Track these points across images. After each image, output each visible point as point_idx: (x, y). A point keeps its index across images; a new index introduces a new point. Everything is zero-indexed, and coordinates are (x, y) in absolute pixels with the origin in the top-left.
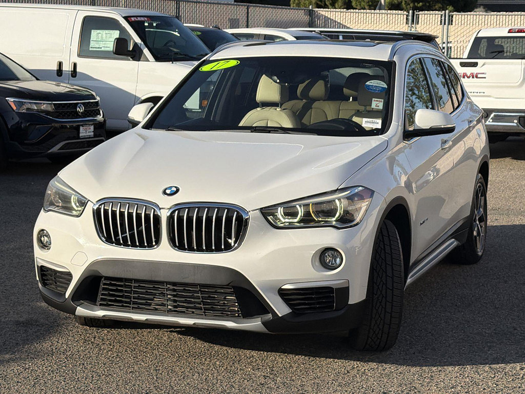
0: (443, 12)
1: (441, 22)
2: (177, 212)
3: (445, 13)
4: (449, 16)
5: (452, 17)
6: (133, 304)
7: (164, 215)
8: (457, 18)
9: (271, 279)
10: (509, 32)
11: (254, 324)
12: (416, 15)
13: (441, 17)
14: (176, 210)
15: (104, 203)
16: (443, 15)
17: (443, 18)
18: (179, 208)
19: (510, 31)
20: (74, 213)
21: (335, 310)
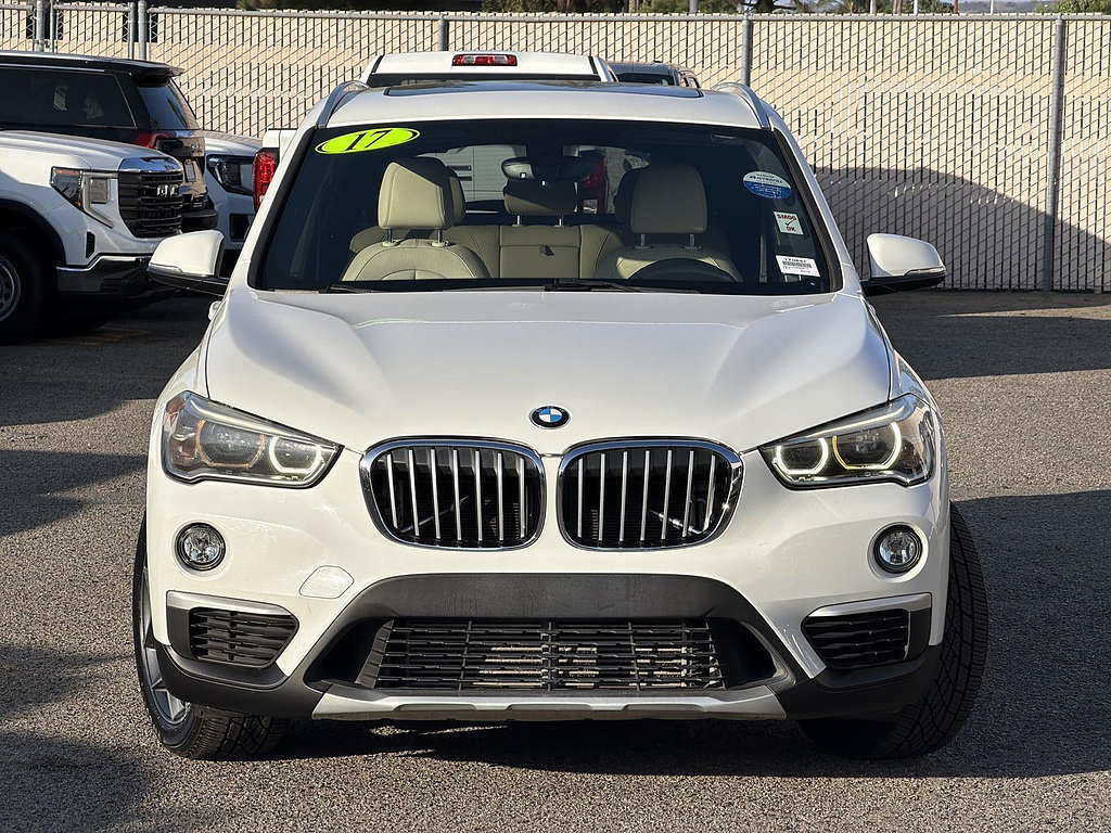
0: (131, 5)
1: (125, 32)
2: (581, 461)
3: (136, 8)
4: (147, 16)
5: (155, 19)
6: (465, 675)
7: (552, 471)
8: (169, 23)
9: (793, 598)
10: (454, 64)
11: (758, 700)
12: (55, 11)
13: (125, 19)
14: (577, 459)
15: (389, 452)
16: (131, 14)
17: (130, 21)
18: (584, 452)
19: (457, 61)
20: (276, 479)
21: (908, 660)
